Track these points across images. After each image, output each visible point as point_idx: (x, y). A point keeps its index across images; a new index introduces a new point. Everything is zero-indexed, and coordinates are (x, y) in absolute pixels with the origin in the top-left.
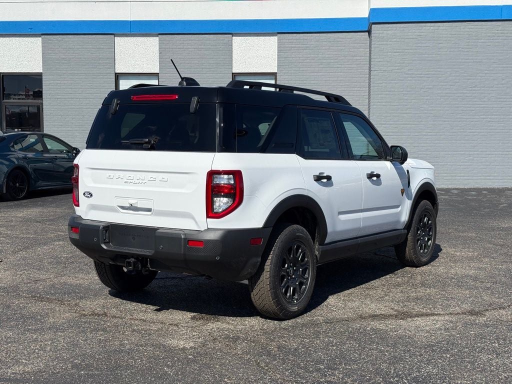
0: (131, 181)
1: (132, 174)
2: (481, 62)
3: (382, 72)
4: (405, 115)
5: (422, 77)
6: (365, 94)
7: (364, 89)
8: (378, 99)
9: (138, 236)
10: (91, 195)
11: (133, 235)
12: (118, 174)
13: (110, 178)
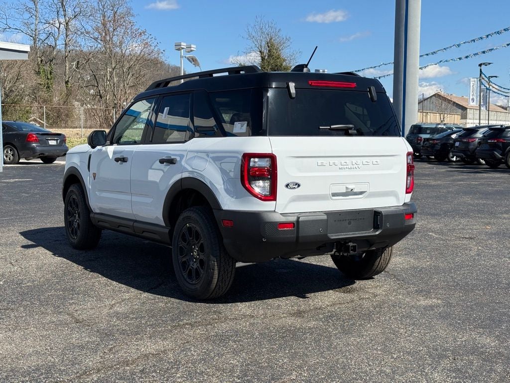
0: (347, 166)
1: (347, 160)
9: (354, 220)
10: (299, 186)
11: (348, 220)
12: (332, 160)
13: (322, 165)
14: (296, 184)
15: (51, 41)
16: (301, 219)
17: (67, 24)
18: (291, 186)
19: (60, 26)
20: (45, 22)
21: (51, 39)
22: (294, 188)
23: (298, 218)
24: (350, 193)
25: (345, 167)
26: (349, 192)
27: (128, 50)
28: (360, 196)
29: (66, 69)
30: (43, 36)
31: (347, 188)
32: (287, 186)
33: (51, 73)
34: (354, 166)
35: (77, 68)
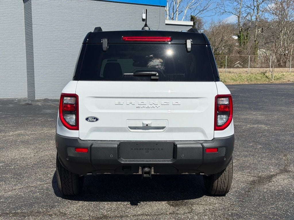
0: (144, 106)
1: (145, 101)
2: (95, 24)
3: (40, 25)
4: (55, 54)
5: (64, 31)
6: (23, 39)
7: (22, 36)
8: (38, 43)
9: (151, 149)
10: (97, 120)
11: (146, 149)
12: (128, 101)
13: (119, 104)
14: (95, 118)
15: (249, 18)
16: (93, 146)
17: (258, 6)
18: (90, 119)
19: (254, 8)
20: (246, 6)
21: (249, 16)
22: (93, 121)
23: (92, 145)
24: (147, 127)
25: (142, 106)
26: (145, 126)
27: (290, 19)
28: (161, 130)
29: (255, 33)
30: (245, 15)
31: (143, 124)
32: (87, 119)
33: (247, 36)
34: (152, 106)
35: (262, 32)
